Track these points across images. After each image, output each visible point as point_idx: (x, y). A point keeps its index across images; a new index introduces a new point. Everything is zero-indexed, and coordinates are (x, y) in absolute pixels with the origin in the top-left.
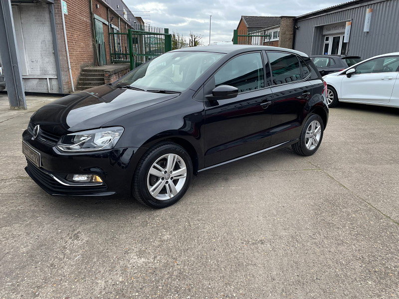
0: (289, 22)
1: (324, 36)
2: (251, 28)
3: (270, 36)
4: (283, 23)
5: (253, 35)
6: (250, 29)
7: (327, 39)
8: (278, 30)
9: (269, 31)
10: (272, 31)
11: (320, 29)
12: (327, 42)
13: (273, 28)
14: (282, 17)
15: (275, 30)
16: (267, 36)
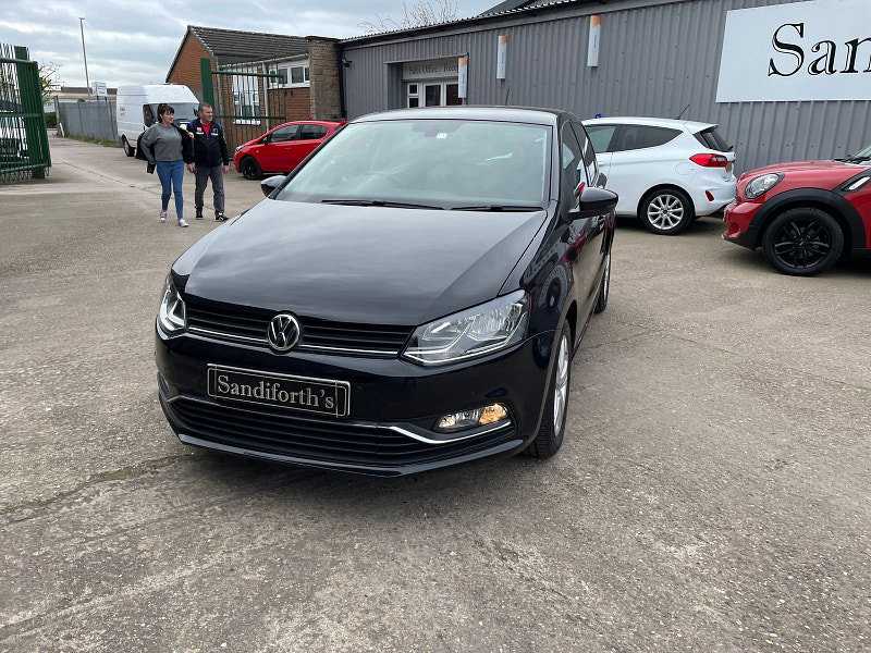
0: (329, 49)
1: (406, 82)
2: (224, 55)
3: (282, 77)
4: (315, 50)
5: (235, 71)
6: (224, 57)
7: (414, 89)
8: (305, 64)
9: (281, 66)
10: (289, 67)
11: (397, 68)
12: (414, 95)
13: (290, 60)
14: (310, 39)
15: (296, 65)
16: (273, 77)
